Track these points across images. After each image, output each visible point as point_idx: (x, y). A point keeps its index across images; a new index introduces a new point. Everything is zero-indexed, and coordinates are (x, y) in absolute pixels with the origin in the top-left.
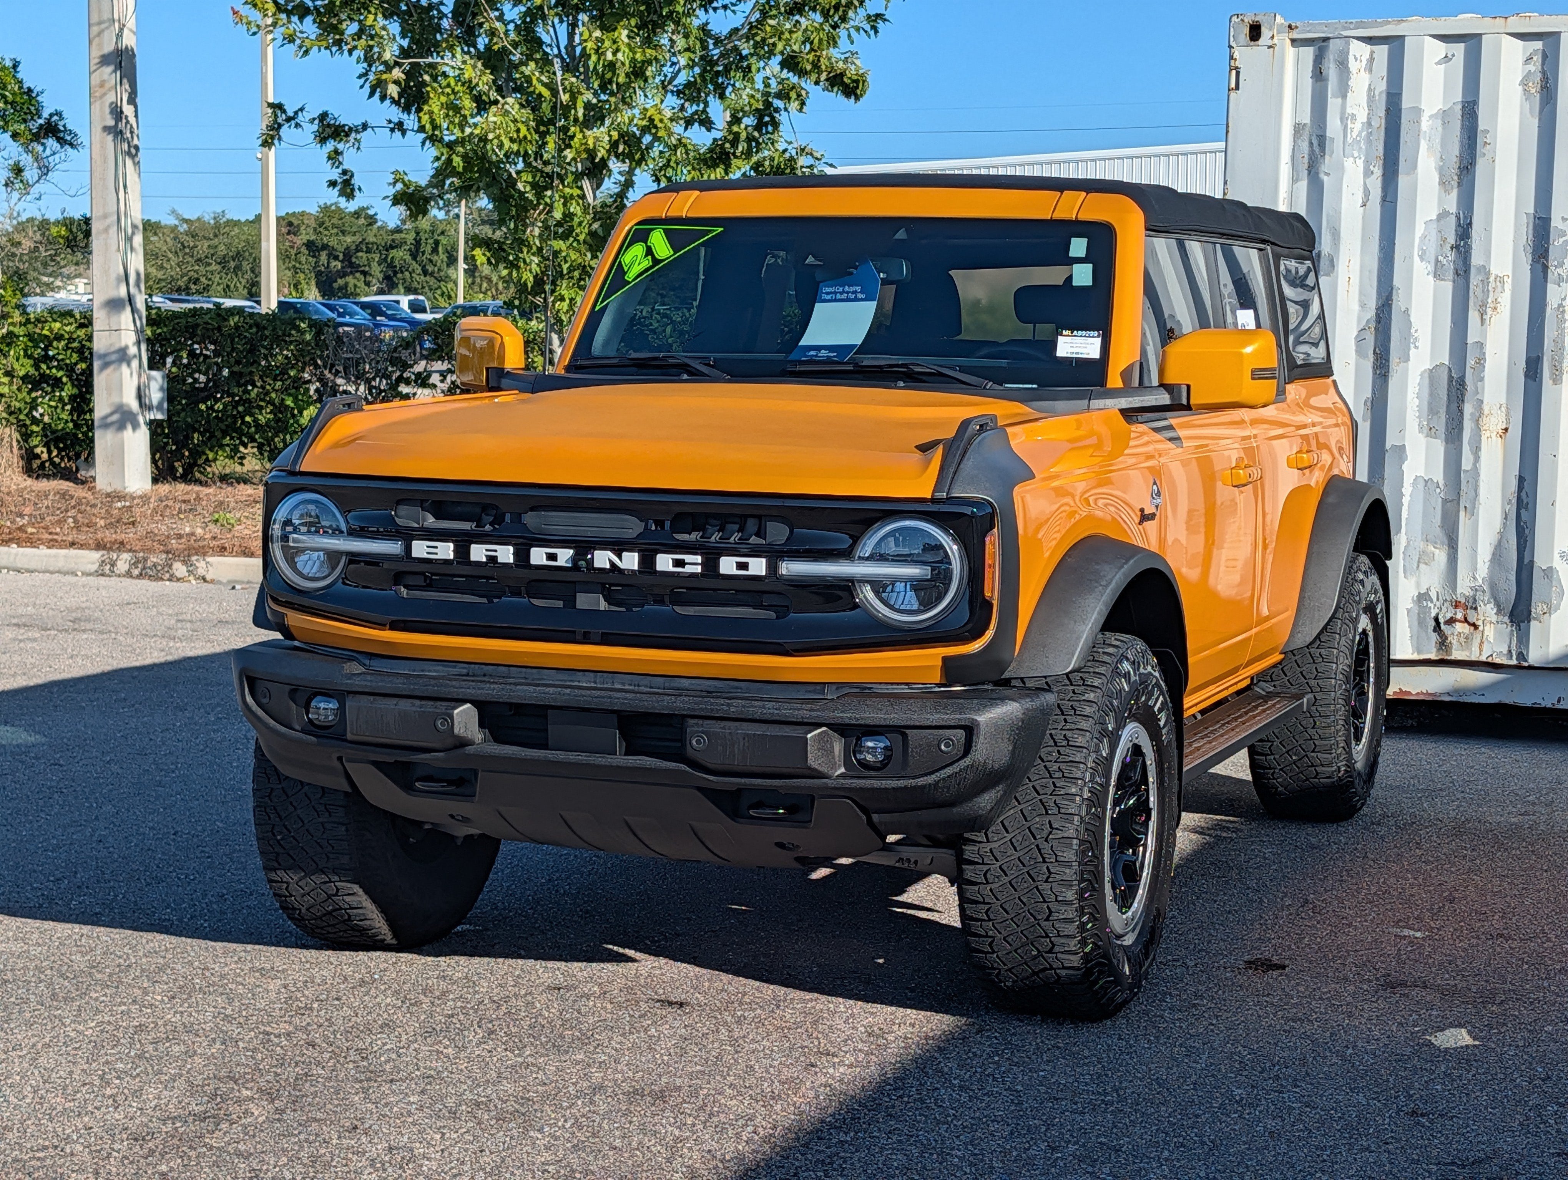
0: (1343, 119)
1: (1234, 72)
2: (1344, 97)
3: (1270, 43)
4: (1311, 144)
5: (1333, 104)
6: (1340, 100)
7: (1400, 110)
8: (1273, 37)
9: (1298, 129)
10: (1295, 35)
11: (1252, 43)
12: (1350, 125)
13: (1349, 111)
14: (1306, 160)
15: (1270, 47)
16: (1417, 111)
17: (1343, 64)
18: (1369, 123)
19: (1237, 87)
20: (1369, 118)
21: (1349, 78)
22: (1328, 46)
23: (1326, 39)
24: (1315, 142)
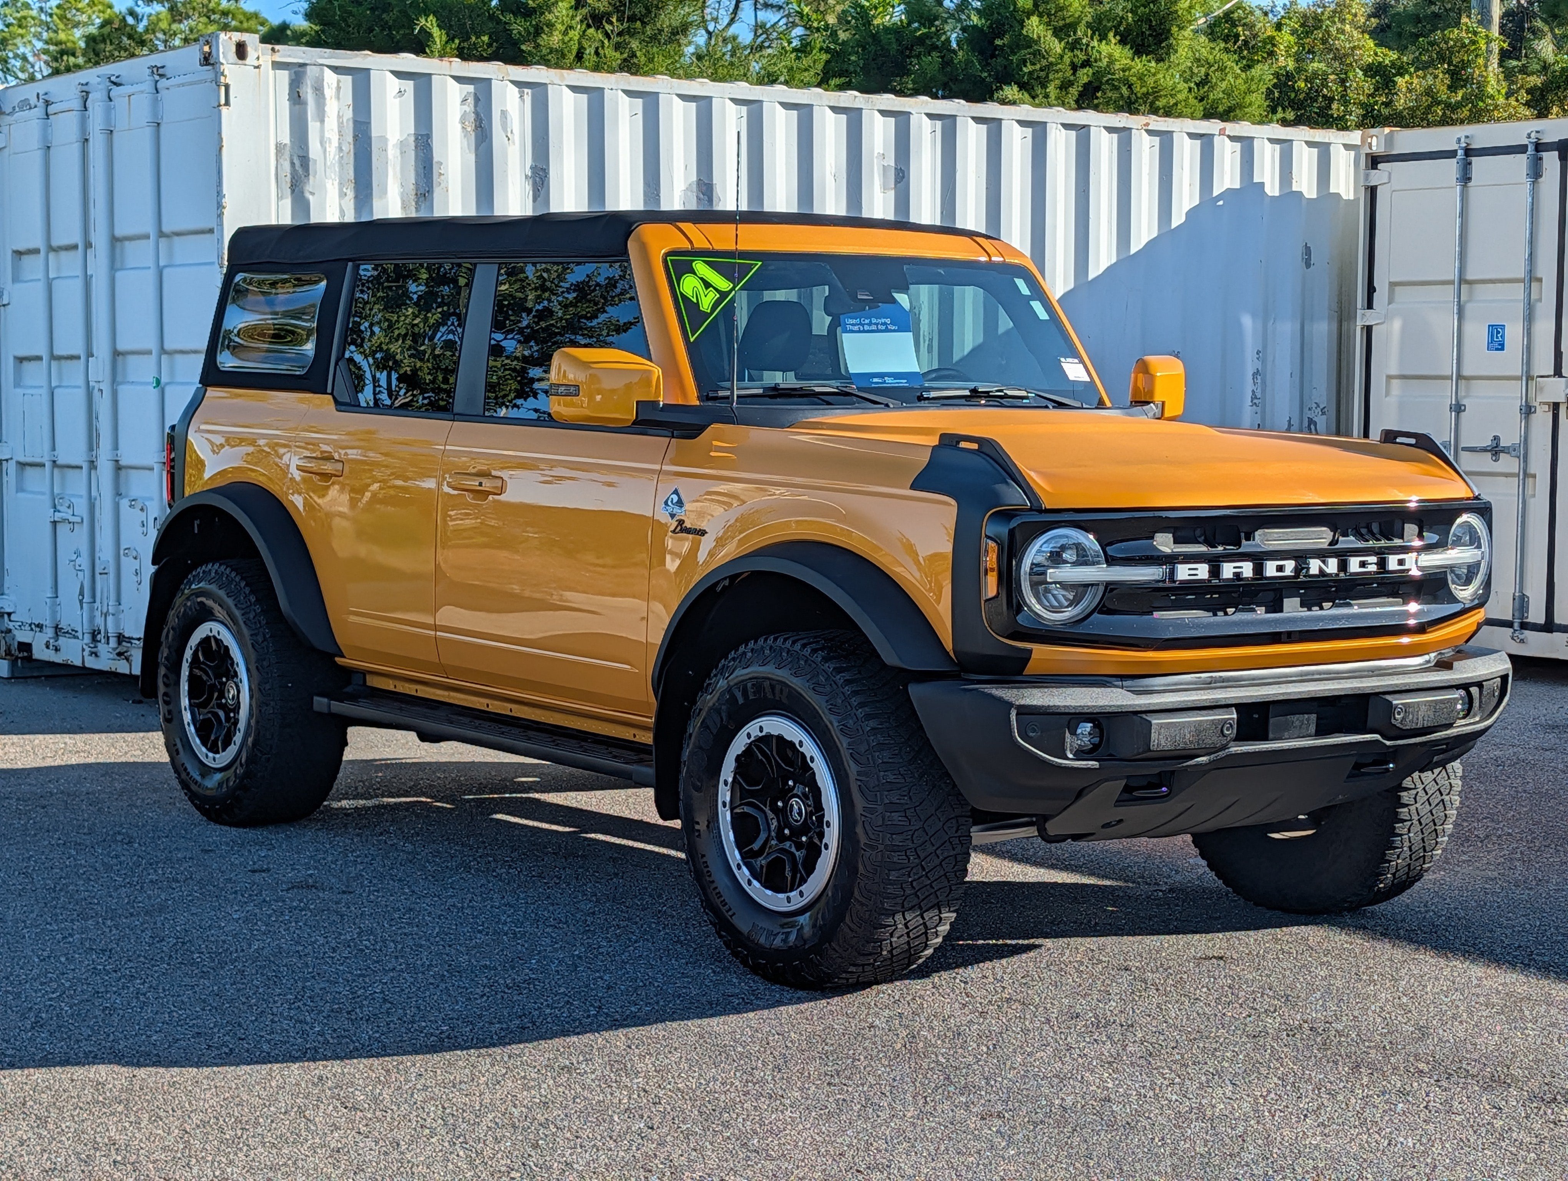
0: (322, 143)
1: (223, 89)
2: (322, 121)
3: (256, 63)
4: (293, 164)
5: (313, 126)
6: (318, 124)
7: (370, 138)
8: (258, 58)
9: (279, 148)
10: (278, 58)
11: (240, 62)
12: (328, 149)
13: (327, 135)
14: (288, 179)
15: (256, 67)
16: (384, 139)
17: (319, 90)
18: (340, 149)
19: (227, 103)
20: (340, 144)
21: (324, 105)
22: (305, 73)
23: (304, 65)
24: (297, 162)
